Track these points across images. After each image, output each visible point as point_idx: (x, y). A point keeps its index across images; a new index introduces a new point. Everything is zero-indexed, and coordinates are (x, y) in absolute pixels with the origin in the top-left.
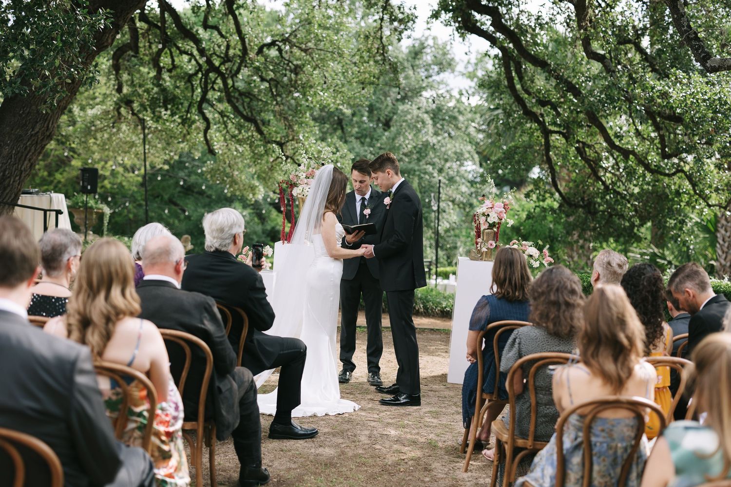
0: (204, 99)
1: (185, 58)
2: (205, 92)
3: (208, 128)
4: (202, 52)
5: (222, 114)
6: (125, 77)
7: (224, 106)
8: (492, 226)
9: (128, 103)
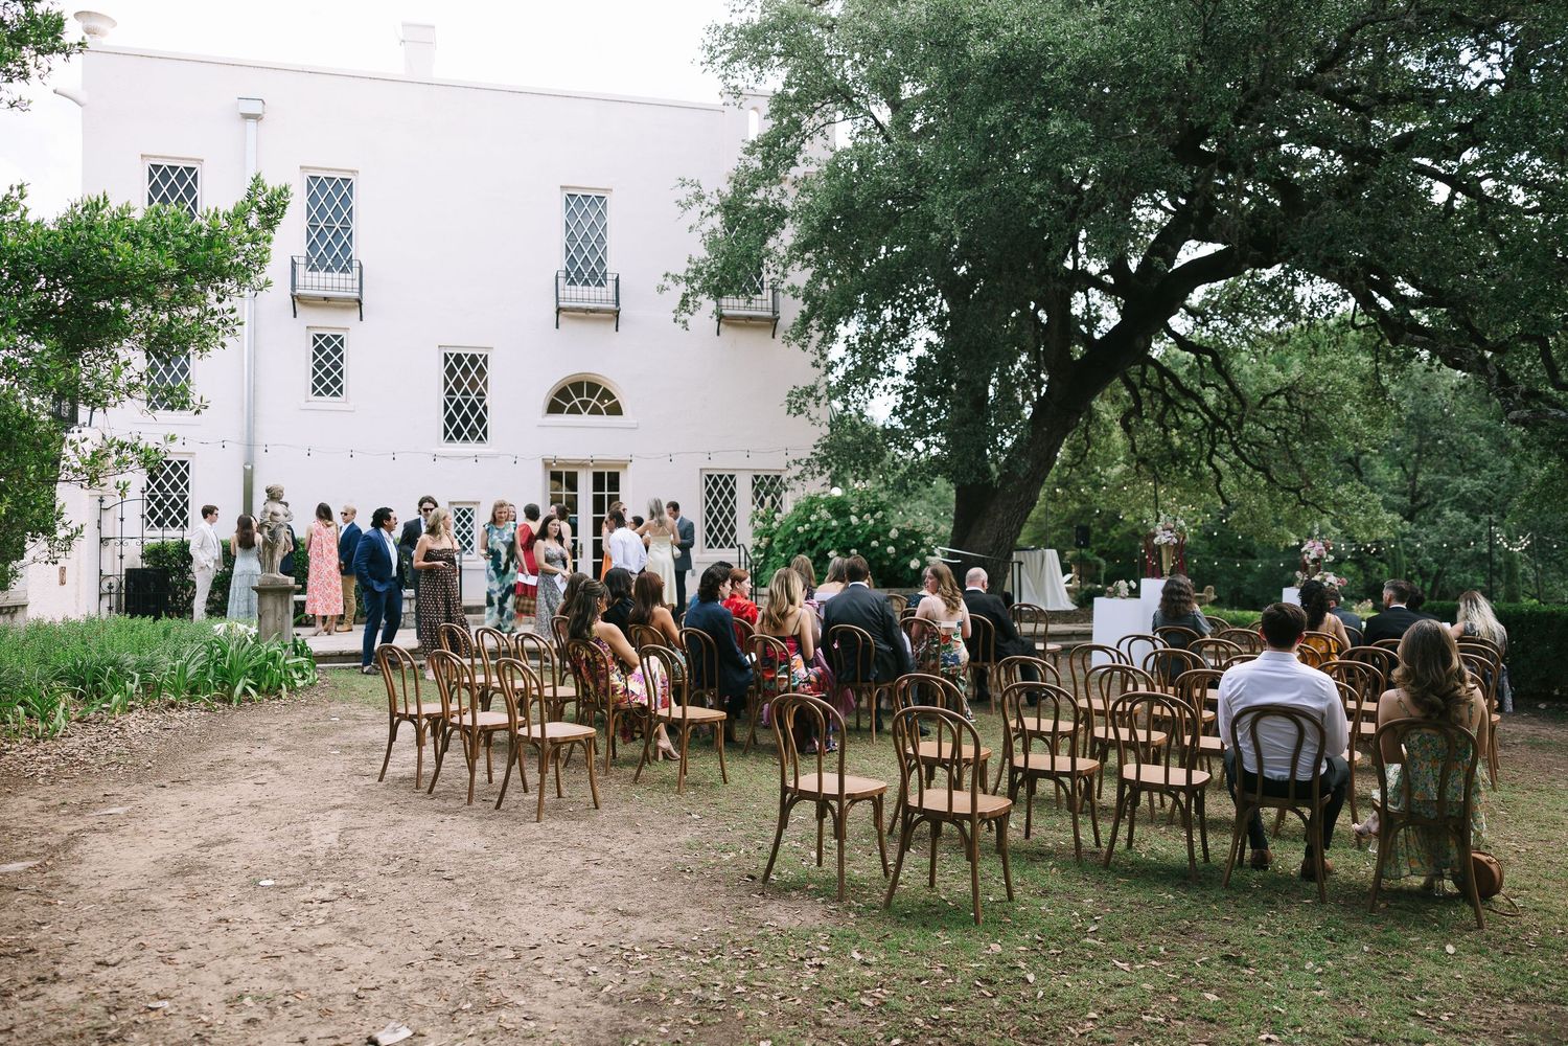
0: (1213, 452)
1: (1191, 416)
2: (1213, 444)
3: (1220, 479)
4: (1206, 409)
5: (1233, 466)
6: (1138, 439)
7: (1233, 456)
8: (1314, 561)
9: (1143, 460)
